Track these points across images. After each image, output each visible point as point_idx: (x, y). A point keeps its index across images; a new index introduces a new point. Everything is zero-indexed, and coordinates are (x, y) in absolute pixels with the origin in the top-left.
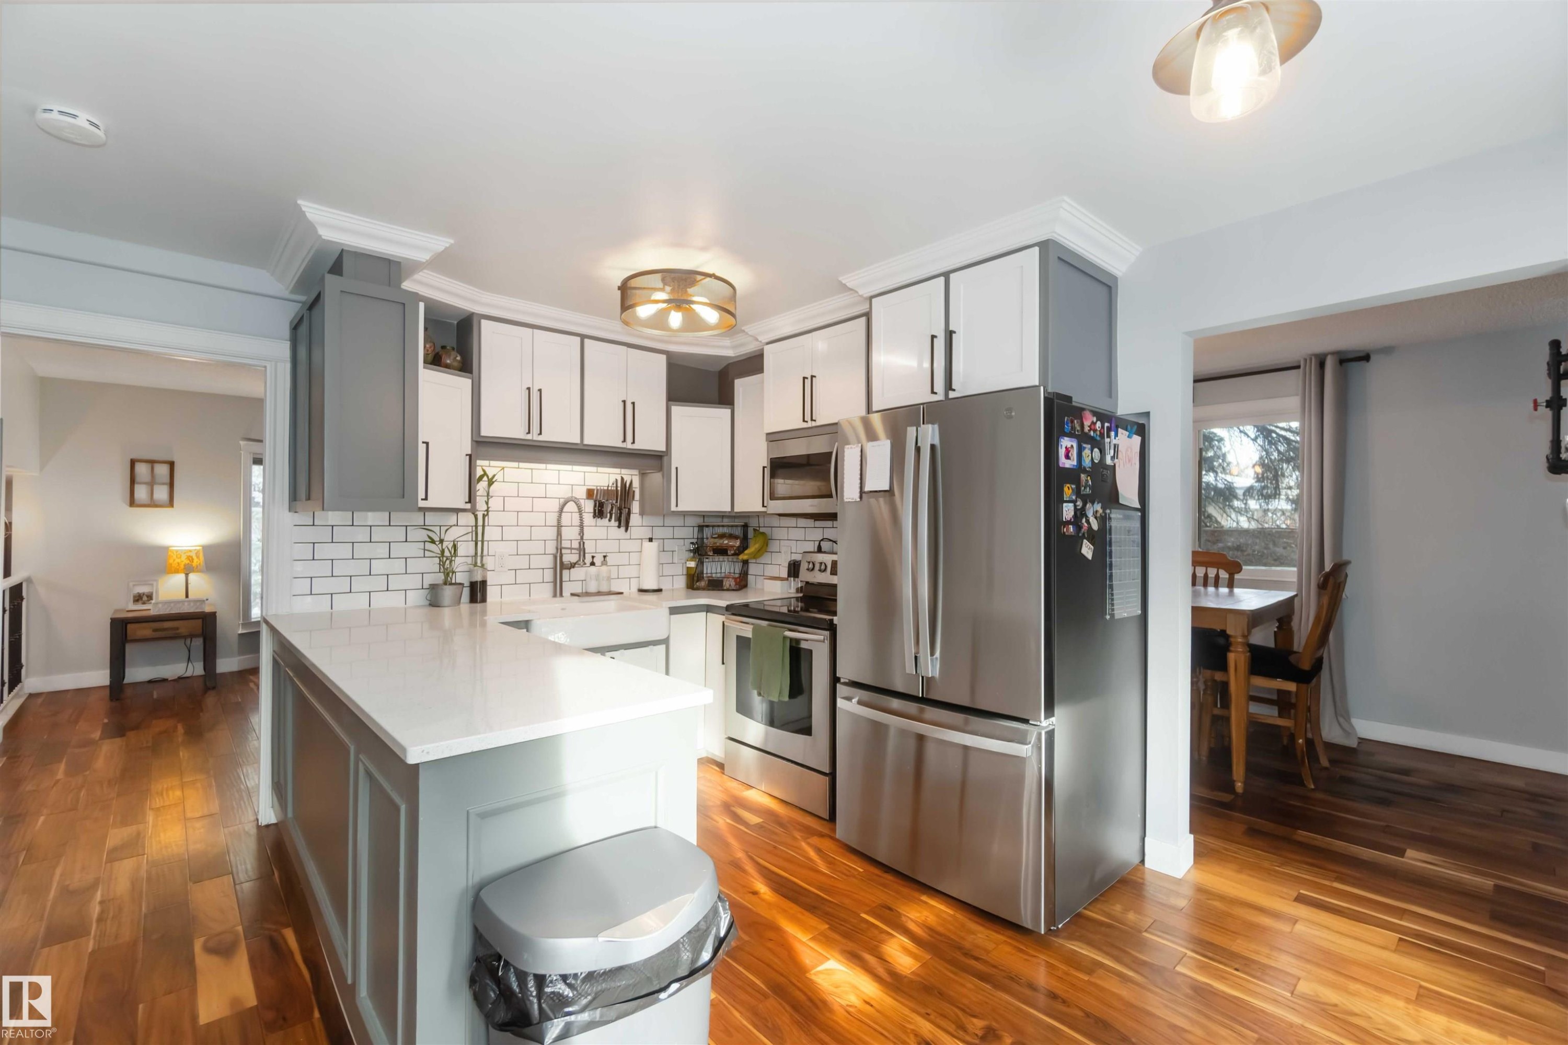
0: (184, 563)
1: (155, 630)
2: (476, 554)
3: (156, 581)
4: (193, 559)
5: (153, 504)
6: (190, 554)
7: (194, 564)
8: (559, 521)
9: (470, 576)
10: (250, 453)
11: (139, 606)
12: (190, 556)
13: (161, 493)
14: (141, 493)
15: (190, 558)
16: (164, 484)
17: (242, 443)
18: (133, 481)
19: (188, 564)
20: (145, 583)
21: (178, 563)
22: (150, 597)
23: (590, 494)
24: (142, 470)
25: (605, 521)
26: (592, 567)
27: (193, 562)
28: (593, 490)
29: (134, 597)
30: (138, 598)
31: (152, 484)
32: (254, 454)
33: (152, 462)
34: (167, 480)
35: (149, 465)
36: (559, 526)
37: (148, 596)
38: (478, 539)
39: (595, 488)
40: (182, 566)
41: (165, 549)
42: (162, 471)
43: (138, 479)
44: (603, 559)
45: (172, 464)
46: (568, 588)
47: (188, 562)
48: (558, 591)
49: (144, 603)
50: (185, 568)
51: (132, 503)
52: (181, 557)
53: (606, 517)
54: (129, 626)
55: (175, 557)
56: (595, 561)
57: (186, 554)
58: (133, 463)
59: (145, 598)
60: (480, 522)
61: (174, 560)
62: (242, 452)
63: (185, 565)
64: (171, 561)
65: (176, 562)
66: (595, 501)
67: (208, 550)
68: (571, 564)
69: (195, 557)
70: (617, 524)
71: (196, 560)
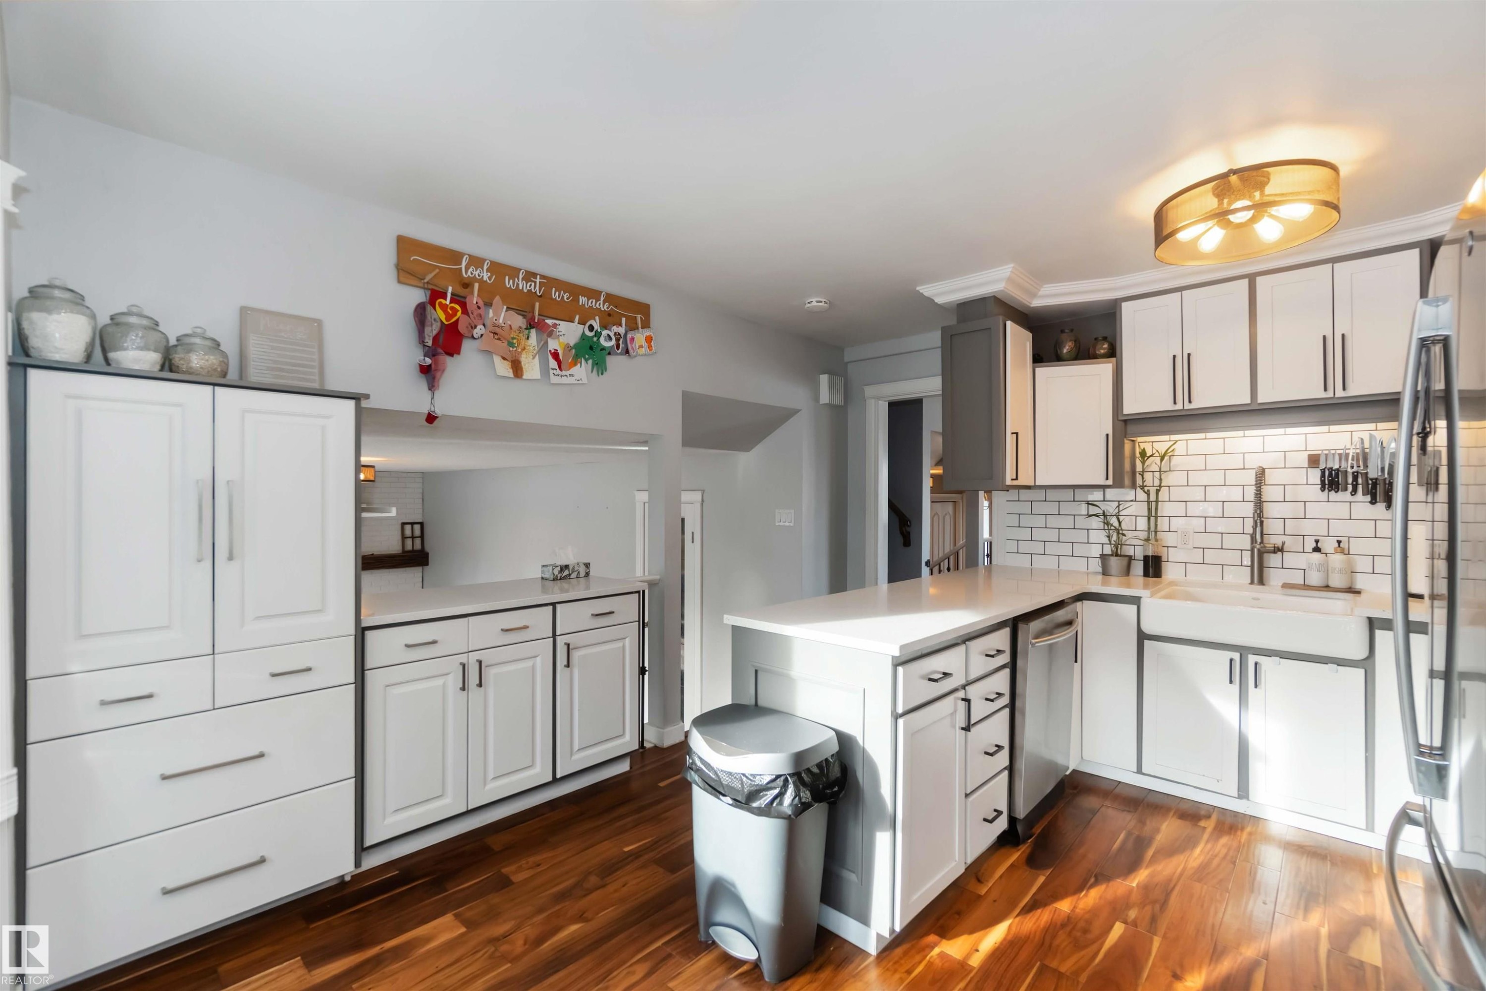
2: (1149, 528)
8: (1259, 494)
9: (1145, 550)
23: (1314, 461)
25: (1346, 496)
26: (1317, 555)
28: (1319, 455)
36: (1259, 503)
38: (1152, 514)
39: (1320, 452)
44: (1337, 545)
46: (1275, 577)
48: (1259, 576)
53: (1346, 489)
56: (1319, 545)
60: (1153, 497)
66: (1323, 472)
68: (1274, 547)
70: (1368, 498)
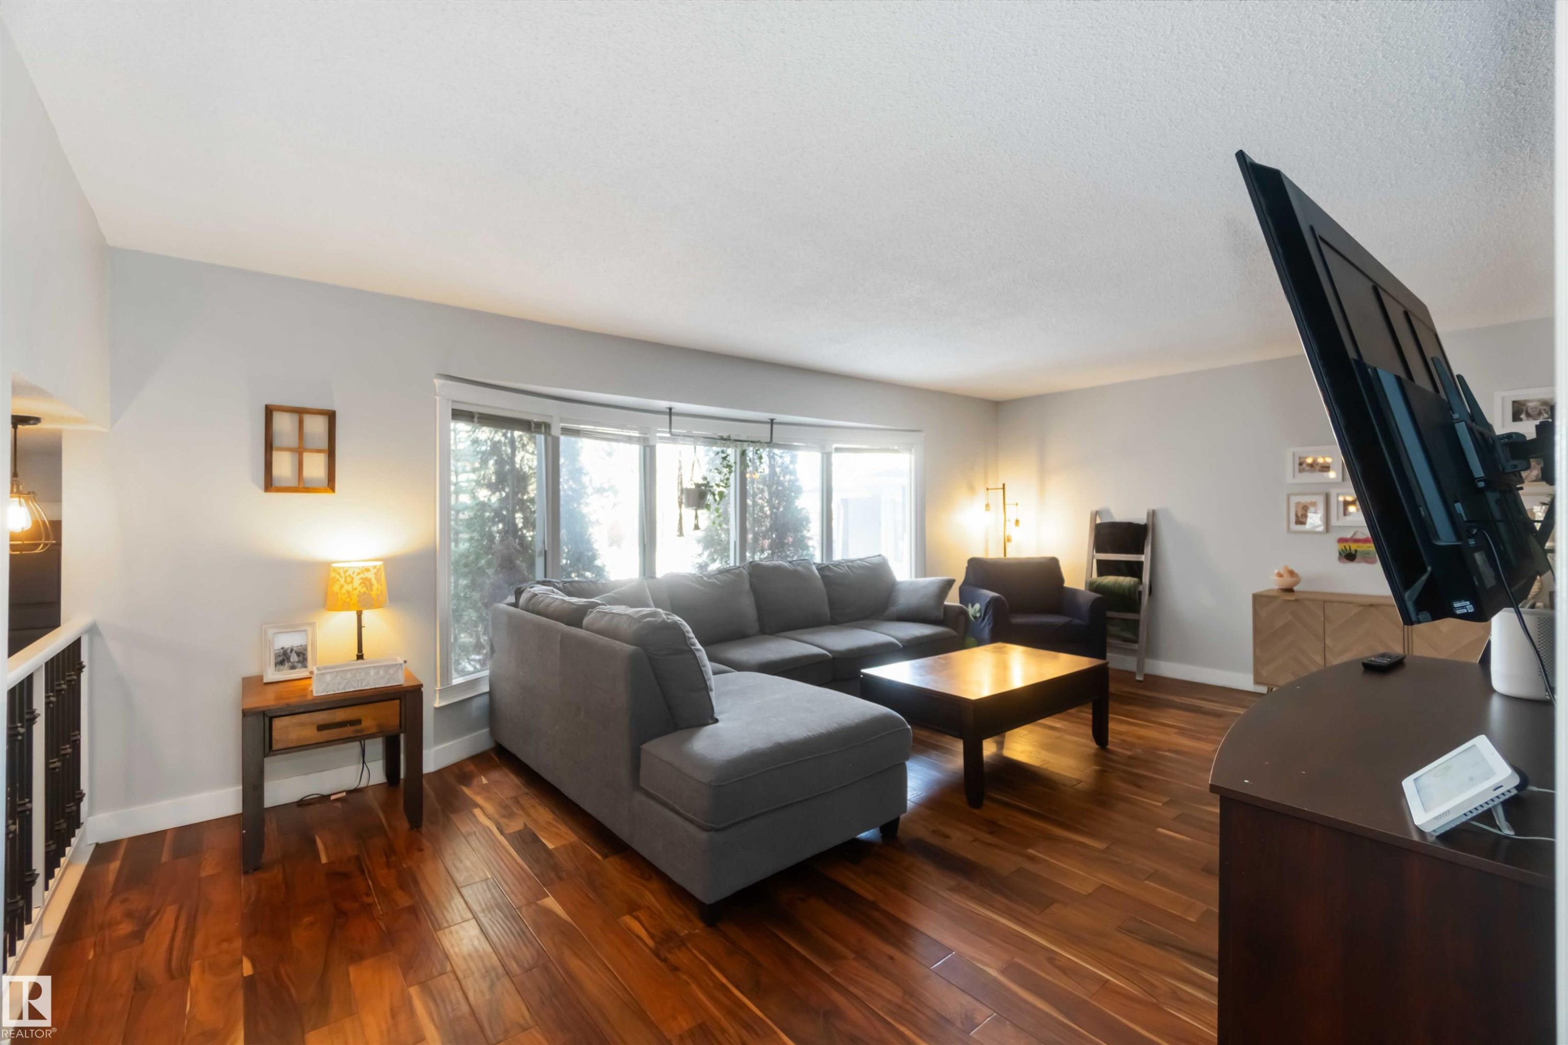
0: (356, 592)
1: (321, 728)
3: (312, 624)
4: (371, 585)
5: (302, 486)
6: (368, 575)
7: (374, 593)
10: (448, 400)
11: (285, 674)
12: (366, 579)
13: (315, 467)
14: (283, 465)
15: (366, 582)
16: (319, 451)
17: (438, 382)
18: (269, 447)
19: (365, 593)
20: (291, 628)
21: (348, 592)
22: (302, 655)
24: (284, 424)
27: (371, 590)
29: (277, 656)
30: (283, 658)
31: (299, 451)
32: (453, 401)
33: (300, 412)
34: (324, 445)
35: (296, 417)
37: (298, 654)
40: (355, 598)
41: (326, 566)
42: (316, 427)
43: (277, 443)
45: (331, 416)
47: (364, 589)
49: (293, 668)
50: (359, 602)
51: (269, 484)
52: (352, 582)
54: (278, 724)
55: (342, 581)
57: (362, 576)
58: (269, 412)
59: (294, 658)
61: (342, 587)
62: (438, 398)
63: (359, 596)
64: (336, 588)
65: (344, 591)
67: (393, 565)
69: (374, 581)
71: (376, 585)
